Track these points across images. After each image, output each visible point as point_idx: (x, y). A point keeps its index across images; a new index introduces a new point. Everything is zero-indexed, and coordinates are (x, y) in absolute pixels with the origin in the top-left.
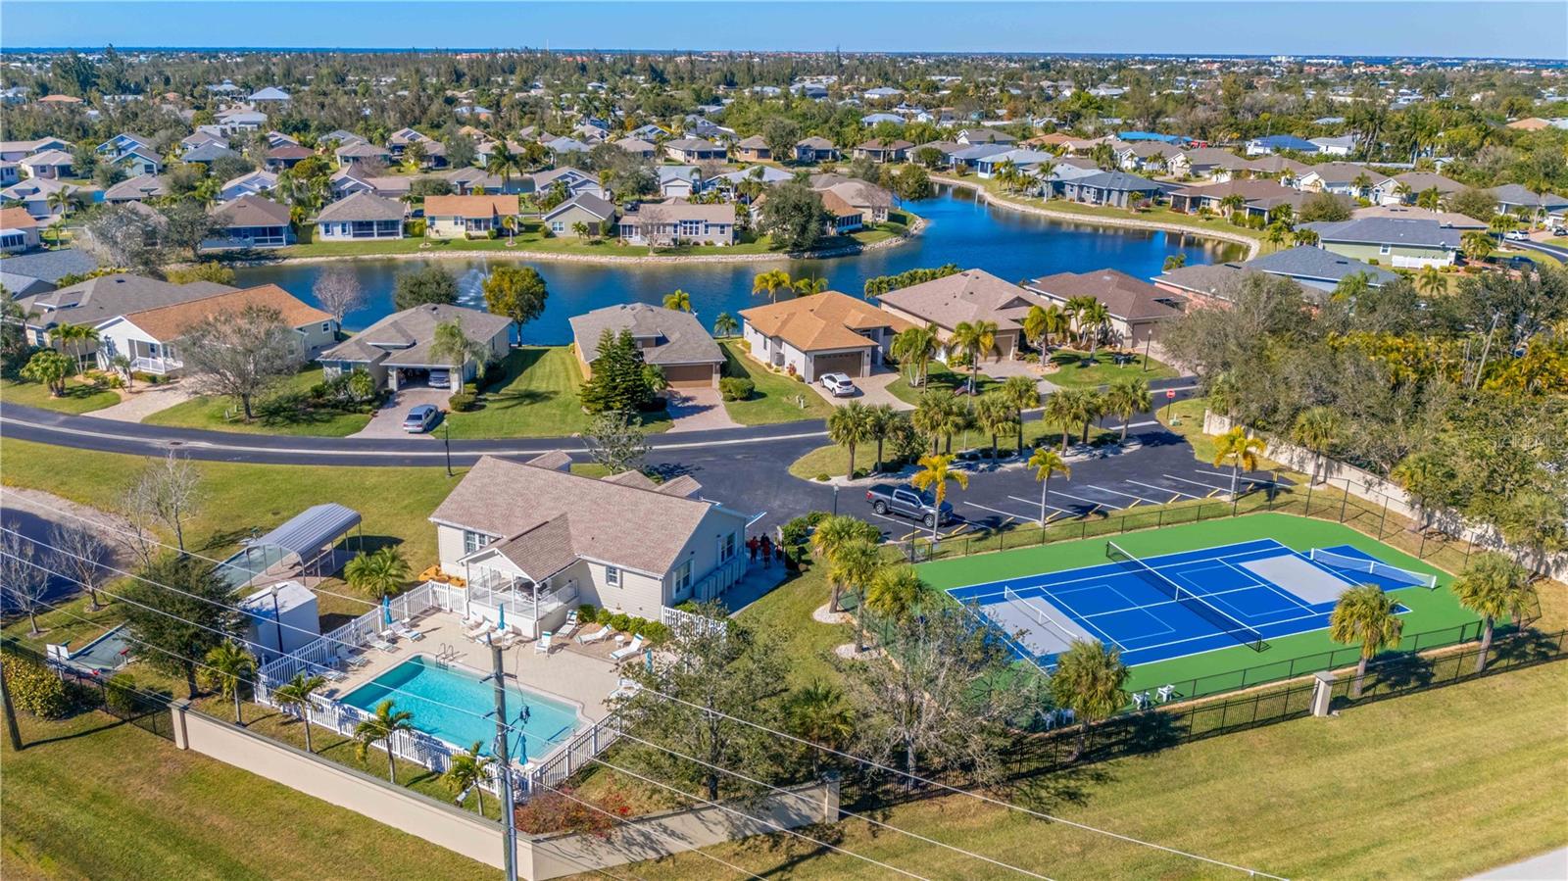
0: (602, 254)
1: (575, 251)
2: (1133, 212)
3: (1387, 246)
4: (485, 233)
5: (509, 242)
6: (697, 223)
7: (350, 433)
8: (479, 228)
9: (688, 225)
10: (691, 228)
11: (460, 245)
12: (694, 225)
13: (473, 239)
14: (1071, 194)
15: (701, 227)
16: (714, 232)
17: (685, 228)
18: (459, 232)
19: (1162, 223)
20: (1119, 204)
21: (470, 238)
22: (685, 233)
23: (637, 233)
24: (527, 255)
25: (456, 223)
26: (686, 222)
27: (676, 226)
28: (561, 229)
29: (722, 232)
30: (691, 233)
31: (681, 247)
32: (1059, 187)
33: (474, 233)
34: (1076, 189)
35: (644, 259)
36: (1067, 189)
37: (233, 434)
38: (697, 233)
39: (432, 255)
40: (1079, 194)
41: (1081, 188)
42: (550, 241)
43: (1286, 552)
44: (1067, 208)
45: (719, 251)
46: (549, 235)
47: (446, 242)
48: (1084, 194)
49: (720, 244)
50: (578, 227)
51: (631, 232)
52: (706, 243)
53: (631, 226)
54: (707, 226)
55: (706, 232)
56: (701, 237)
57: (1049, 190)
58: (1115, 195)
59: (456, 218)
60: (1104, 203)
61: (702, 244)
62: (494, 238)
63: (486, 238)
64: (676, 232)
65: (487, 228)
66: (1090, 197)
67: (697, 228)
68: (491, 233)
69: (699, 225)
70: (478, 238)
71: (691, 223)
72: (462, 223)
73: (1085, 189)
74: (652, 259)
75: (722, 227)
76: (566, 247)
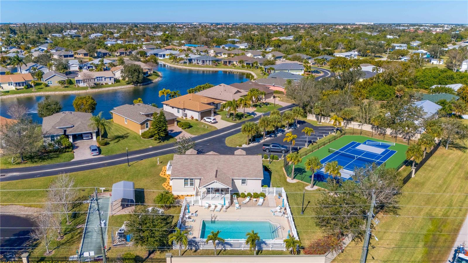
0: (70, 90)
1: (60, 90)
2: (214, 66)
3: (289, 70)
4: (23, 87)
5: (33, 89)
6: (102, 77)
7: (71, 160)
8: (20, 86)
9: (99, 78)
10: (100, 79)
11: (13, 92)
12: (101, 78)
13: (19, 90)
14: (194, 62)
15: (103, 79)
16: (108, 81)
17: (98, 79)
18: (13, 88)
19: (221, 69)
20: (209, 64)
21: (18, 89)
22: (98, 81)
23: (81, 82)
24: (42, 93)
25: (9, 85)
26: (98, 78)
27: (95, 79)
28: (51, 83)
29: (110, 80)
30: (100, 81)
31: (97, 86)
32: (190, 60)
33: (18, 88)
34: (196, 61)
35: (88, 91)
36: (193, 61)
37: (21, 168)
38: (102, 81)
39: (5, 97)
40: (197, 62)
41: (197, 60)
42: (48, 88)
43: (360, 144)
44: (194, 66)
45: (110, 86)
46: (47, 86)
47: (8, 92)
48: (198, 62)
49: (110, 84)
50: (60, 82)
51: (79, 82)
52: (106, 84)
53: (79, 80)
54: (105, 78)
55: (105, 80)
56: (104, 82)
57: (188, 62)
58: (208, 62)
59: (9, 83)
60: (205, 64)
61: (104, 84)
62: (27, 89)
63: (23, 89)
64: (95, 81)
65: (23, 85)
66: (201, 63)
67: (102, 79)
68: (25, 87)
69: (103, 78)
70: (20, 89)
71: (100, 77)
72: (12, 85)
73: (199, 61)
74: (90, 91)
75: (110, 78)
76: (56, 89)
